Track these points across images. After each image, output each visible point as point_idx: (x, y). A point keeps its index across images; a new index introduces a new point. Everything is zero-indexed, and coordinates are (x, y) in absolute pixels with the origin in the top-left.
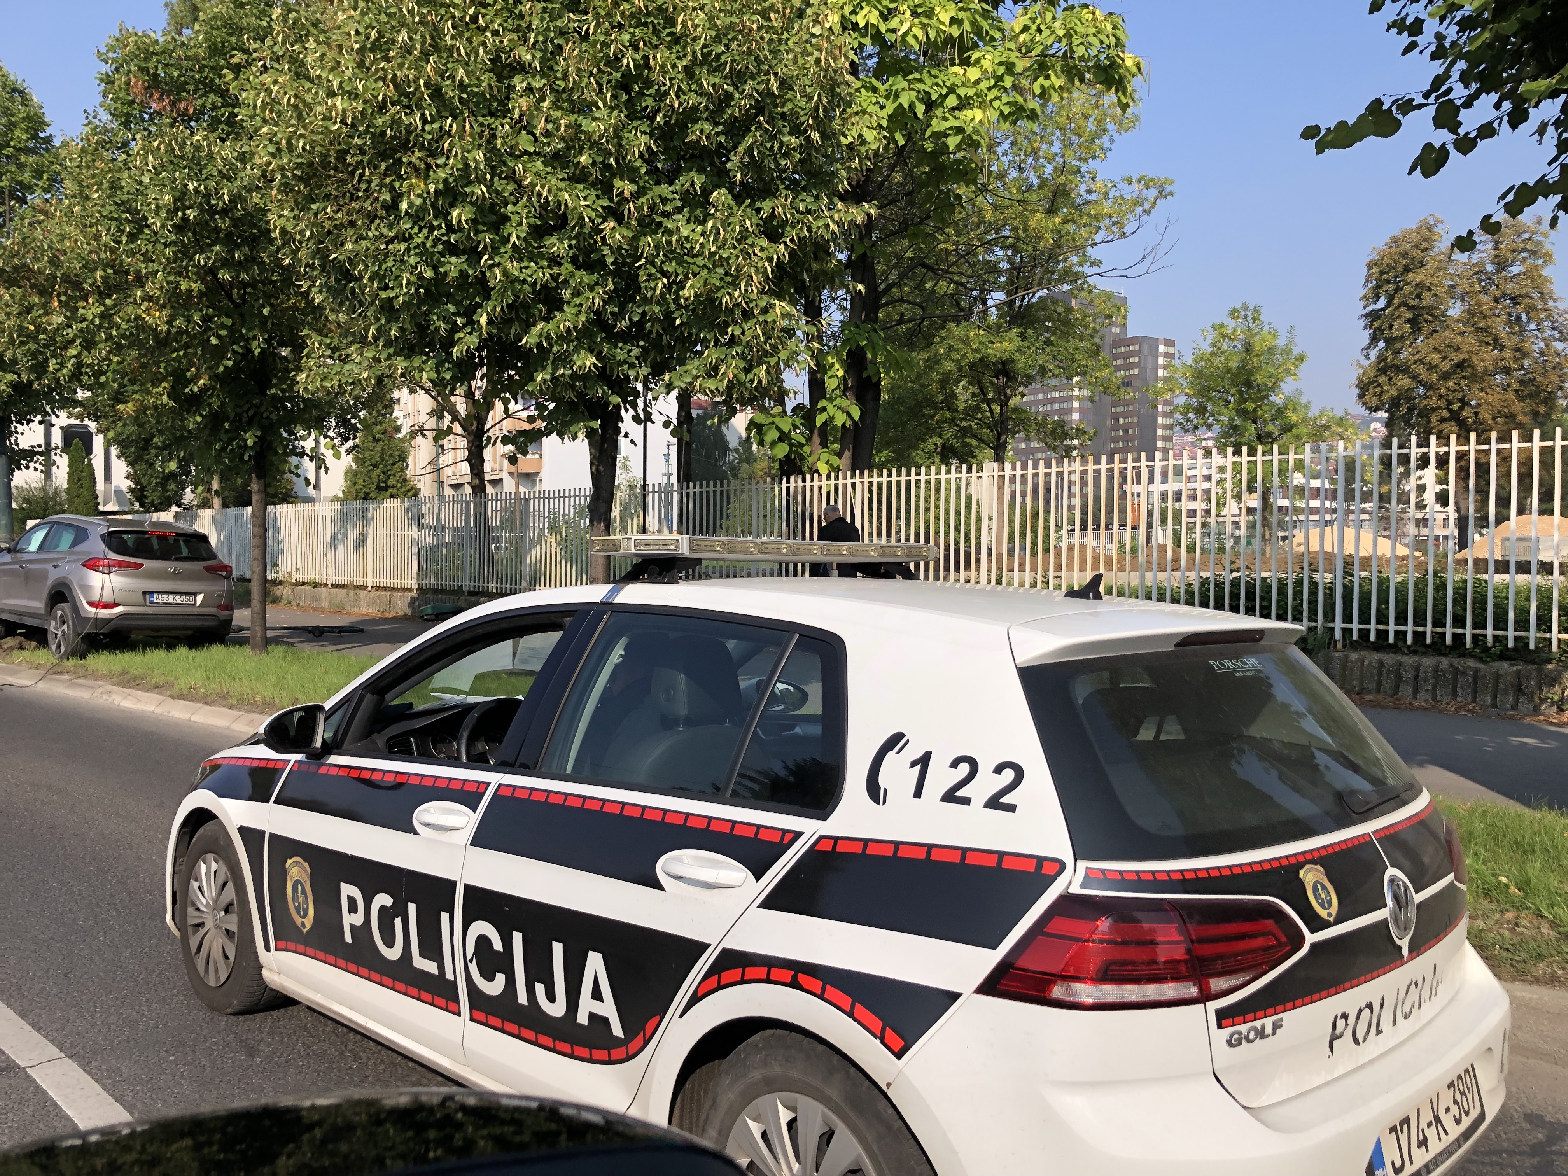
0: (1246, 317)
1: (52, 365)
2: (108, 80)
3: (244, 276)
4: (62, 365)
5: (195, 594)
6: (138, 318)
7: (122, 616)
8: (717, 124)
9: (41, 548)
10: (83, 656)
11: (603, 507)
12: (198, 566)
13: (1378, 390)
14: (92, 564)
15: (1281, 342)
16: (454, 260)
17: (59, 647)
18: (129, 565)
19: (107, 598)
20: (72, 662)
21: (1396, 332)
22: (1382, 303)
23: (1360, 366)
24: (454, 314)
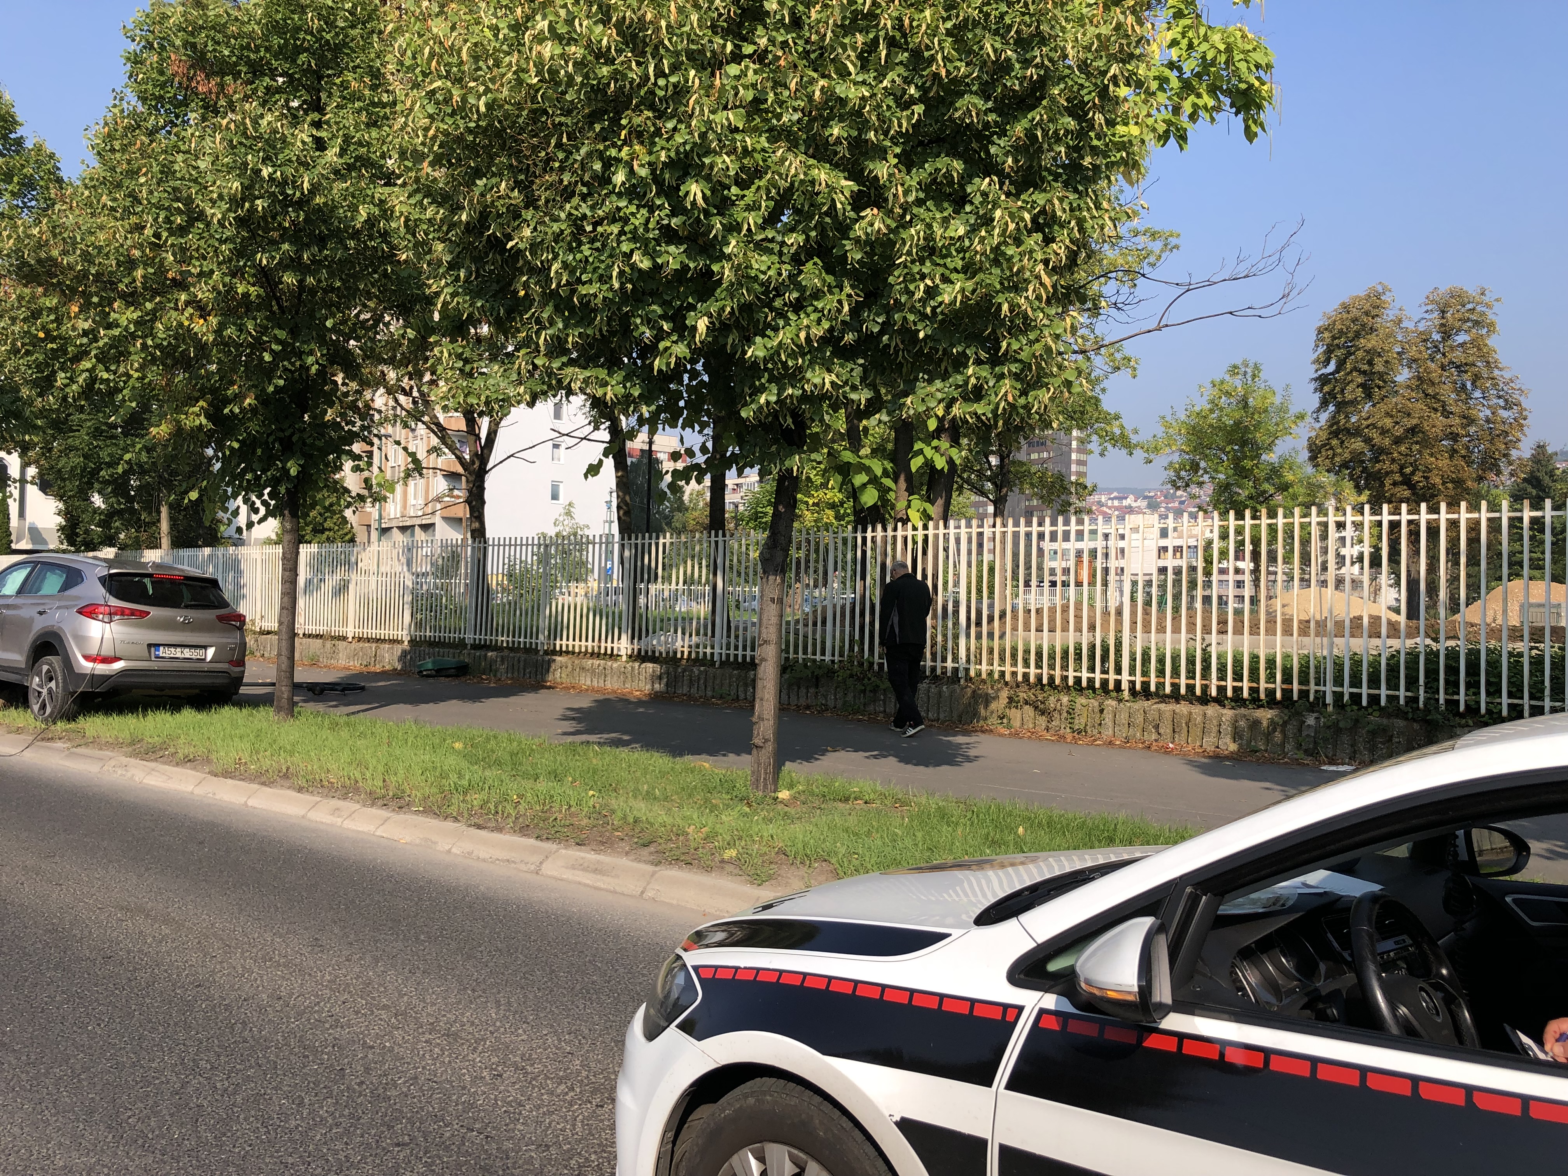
0: (1245, 373)
1: (61, 378)
2: (136, 60)
4: (72, 380)
5: (205, 647)
6: (180, 325)
7: (123, 672)
10: (71, 717)
12: (210, 615)
13: (1330, 452)
14: (89, 611)
15: (1277, 400)
16: (672, 249)
17: (43, 707)
18: (133, 612)
19: (106, 651)
20: (61, 725)
21: (1349, 397)
22: (1332, 367)
23: (1313, 428)
24: (660, 317)
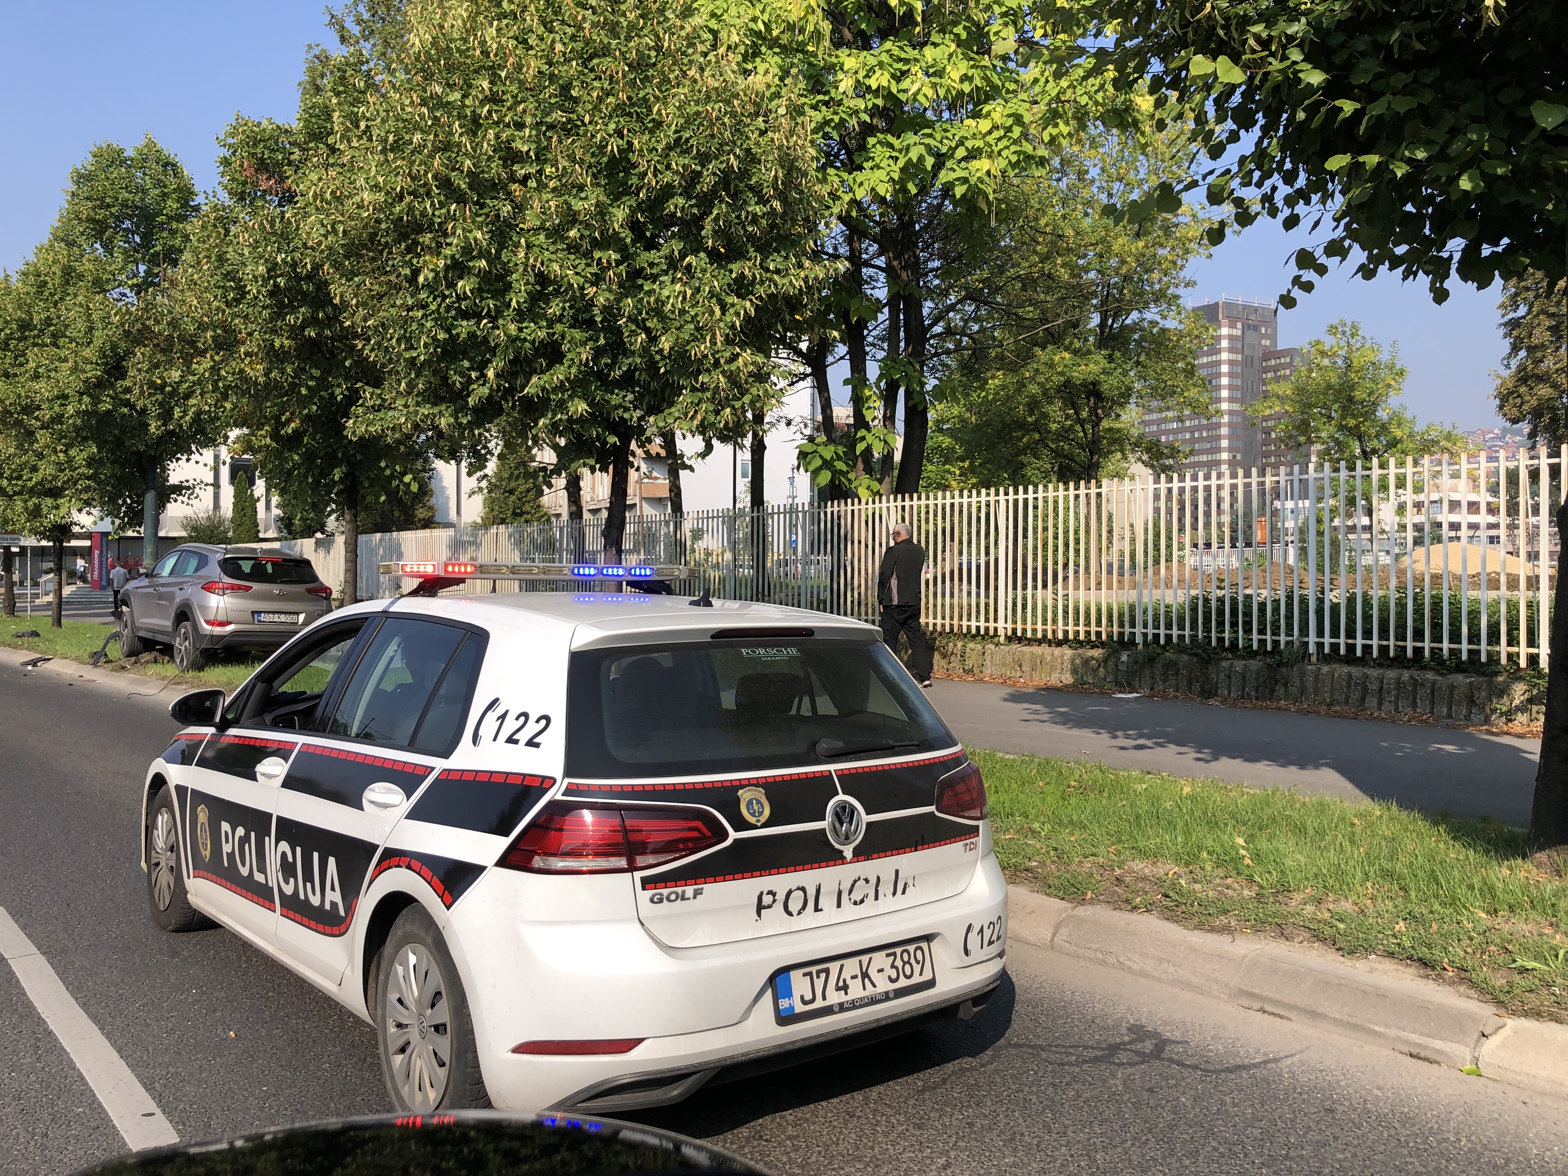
0: (1344, 333)
1: (177, 412)
2: (226, 162)
3: (328, 332)
4: (185, 413)
5: (298, 614)
6: (242, 371)
7: (234, 633)
8: (690, 198)
9: (171, 573)
10: (200, 668)
11: (615, 533)
12: (300, 588)
13: (1518, 401)
14: (209, 587)
15: (1384, 357)
16: (464, 323)
17: (182, 661)
18: (239, 587)
19: (221, 617)
20: (191, 674)
21: (1535, 341)
22: (1522, 310)
23: (1499, 377)
24: (468, 369)
